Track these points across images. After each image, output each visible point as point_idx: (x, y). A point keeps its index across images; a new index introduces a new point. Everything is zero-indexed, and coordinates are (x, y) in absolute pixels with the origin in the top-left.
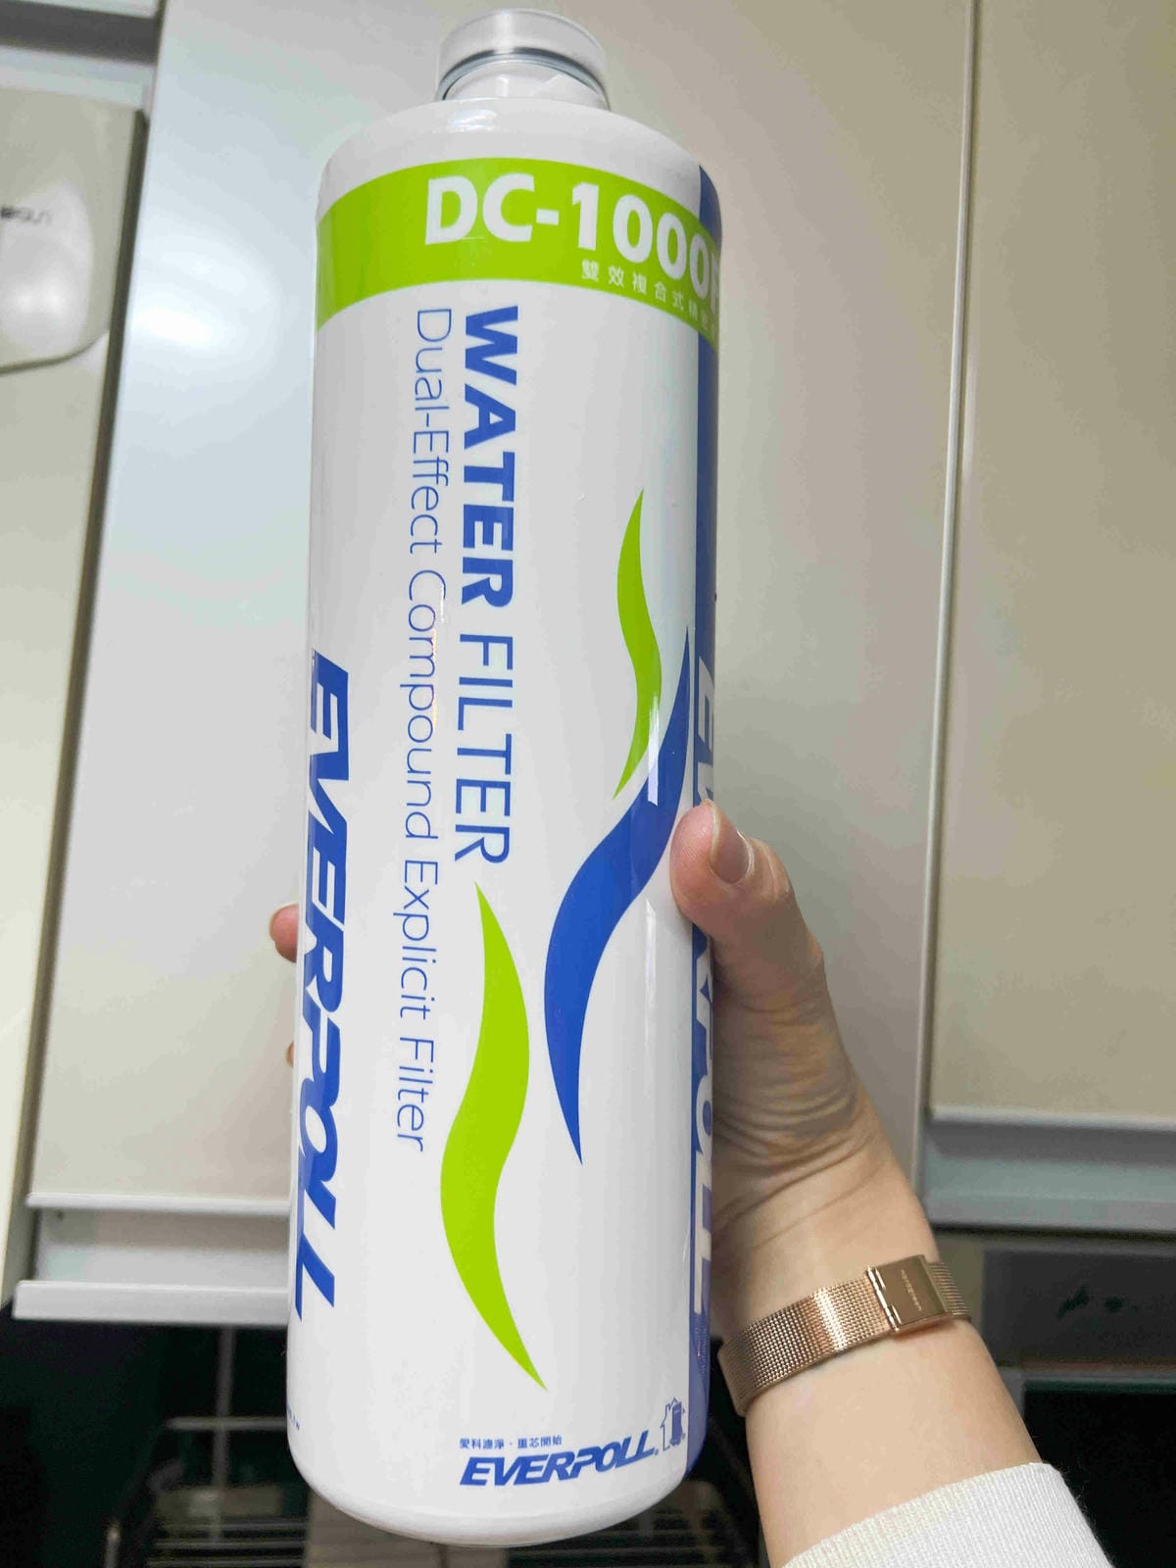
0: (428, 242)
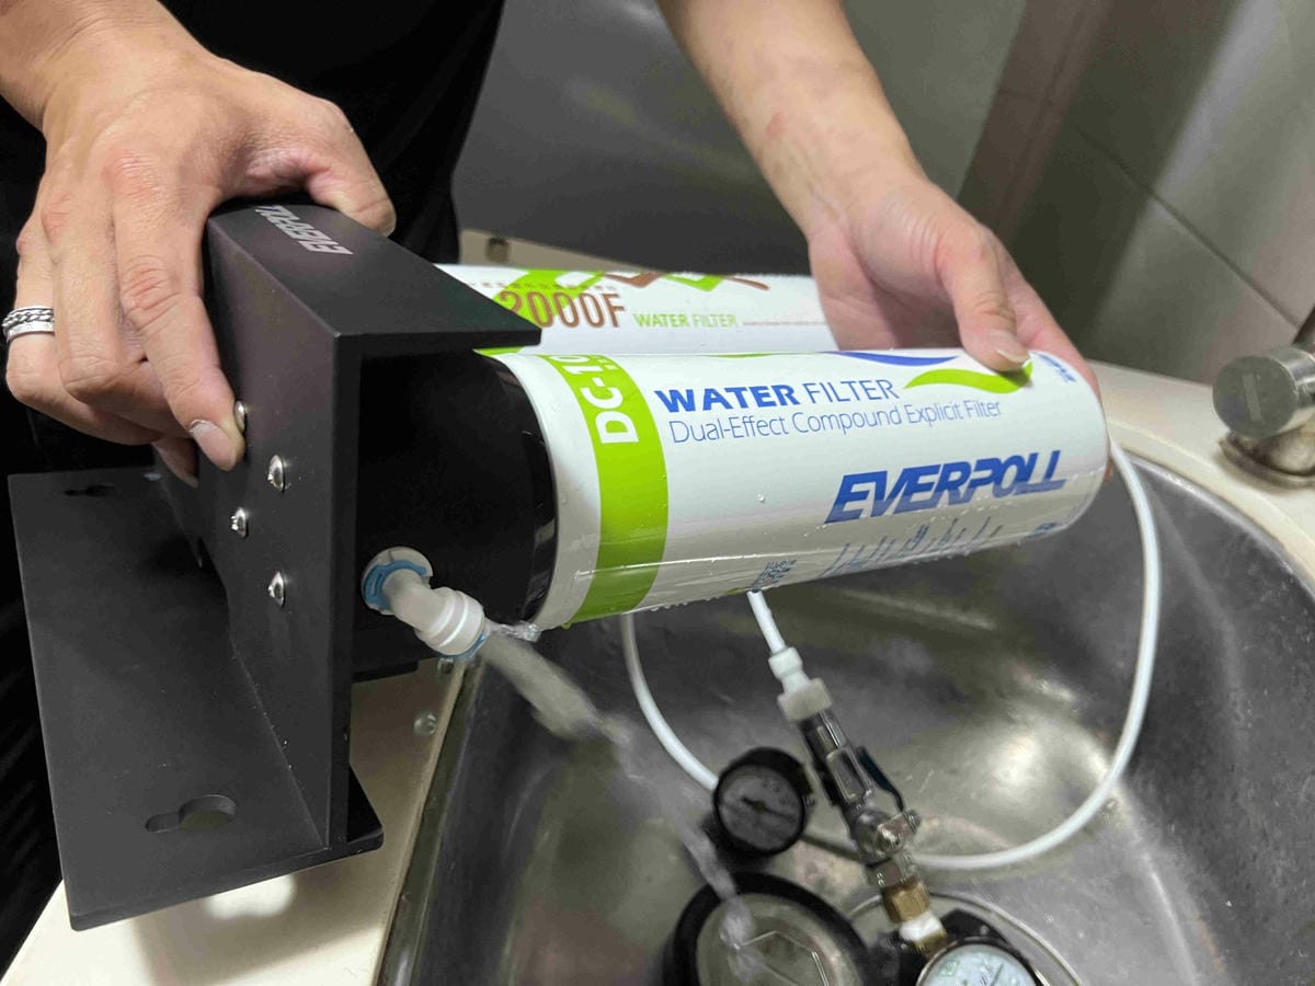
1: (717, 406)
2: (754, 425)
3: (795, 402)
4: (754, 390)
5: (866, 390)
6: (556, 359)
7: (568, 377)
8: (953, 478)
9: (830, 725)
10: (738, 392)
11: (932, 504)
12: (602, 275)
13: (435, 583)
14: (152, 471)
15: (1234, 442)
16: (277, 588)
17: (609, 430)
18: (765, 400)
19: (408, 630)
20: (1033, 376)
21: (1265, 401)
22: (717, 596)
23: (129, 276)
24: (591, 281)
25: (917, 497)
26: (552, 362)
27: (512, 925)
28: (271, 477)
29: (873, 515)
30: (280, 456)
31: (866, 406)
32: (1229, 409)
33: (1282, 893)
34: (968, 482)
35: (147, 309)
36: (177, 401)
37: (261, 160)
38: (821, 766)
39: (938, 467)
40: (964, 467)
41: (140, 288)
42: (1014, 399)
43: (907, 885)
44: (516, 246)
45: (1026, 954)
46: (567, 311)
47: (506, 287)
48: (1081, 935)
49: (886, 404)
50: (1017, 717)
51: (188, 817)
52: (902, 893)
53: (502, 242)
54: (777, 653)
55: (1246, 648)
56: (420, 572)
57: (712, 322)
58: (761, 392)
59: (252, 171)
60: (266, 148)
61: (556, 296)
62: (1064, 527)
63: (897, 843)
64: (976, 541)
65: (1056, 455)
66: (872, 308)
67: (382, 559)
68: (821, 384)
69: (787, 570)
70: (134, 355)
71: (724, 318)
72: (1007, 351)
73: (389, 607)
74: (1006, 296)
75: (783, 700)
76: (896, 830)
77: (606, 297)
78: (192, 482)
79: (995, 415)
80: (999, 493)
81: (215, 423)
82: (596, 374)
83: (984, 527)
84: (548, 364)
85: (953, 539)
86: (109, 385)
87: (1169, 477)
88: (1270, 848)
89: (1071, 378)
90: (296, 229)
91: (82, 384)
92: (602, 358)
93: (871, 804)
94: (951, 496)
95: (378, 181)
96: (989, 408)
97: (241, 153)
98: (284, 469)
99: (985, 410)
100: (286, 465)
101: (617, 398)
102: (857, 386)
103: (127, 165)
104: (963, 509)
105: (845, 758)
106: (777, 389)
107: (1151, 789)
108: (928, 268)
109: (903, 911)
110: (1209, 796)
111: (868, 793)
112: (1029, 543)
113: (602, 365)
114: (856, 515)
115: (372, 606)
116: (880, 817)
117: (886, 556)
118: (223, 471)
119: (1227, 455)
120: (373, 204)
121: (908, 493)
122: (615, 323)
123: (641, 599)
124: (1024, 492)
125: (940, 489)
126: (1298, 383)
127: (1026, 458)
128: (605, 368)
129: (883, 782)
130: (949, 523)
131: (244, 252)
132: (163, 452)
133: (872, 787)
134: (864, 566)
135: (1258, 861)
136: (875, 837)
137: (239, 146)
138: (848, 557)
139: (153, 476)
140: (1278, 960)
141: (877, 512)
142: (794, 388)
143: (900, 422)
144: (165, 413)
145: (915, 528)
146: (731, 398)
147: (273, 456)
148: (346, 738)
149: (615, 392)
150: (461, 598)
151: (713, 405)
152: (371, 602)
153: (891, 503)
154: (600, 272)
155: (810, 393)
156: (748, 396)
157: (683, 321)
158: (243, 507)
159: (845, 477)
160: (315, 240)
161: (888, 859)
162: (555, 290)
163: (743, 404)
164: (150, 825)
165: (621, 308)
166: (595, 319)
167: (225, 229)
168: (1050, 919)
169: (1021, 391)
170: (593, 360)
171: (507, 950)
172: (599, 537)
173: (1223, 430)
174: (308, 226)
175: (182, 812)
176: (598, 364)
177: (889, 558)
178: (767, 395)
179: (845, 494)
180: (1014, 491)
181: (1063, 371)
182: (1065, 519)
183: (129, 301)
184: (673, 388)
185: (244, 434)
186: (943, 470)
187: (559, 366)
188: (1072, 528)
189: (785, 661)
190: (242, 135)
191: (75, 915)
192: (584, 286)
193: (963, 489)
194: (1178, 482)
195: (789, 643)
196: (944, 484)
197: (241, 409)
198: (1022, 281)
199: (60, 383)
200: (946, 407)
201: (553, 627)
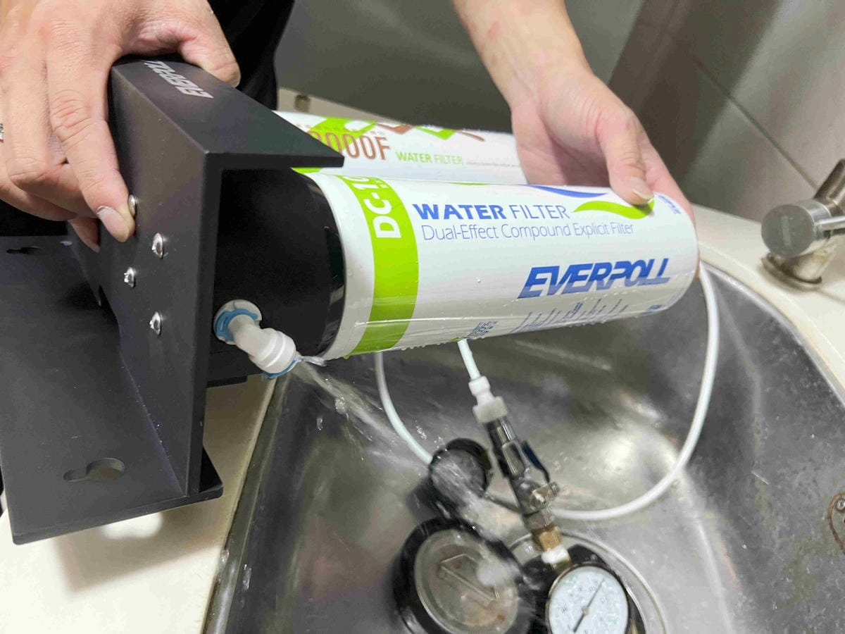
0: (400, 237)
1: (453, 217)
2: (477, 231)
3: (504, 217)
4: (478, 208)
5: (549, 211)
6: (346, 178)
7: (356, 191)
8: (600, 273)
9: (505, 427)
10: (467, 208)
11: (585, 289)
12: (374, 124)
13: (263, 325)
14: (66, 240)
15: (771, 259)
16: (156, 323)
17: (382, 229)
18: (484, 214)
19: (244, 356)
20: (655, 209)
21: (794, 233)
22: (445, 342)
23: (57, 103)
24: (368, 128)
25: (577, 284)
26: (344, 180)
27: (298, 545)
28: (154, 248)
29: (548, 294)
30: (160, 233)
31: (548, 222)
32: (771, 237)
33: (778, 542)
34: (609, 276)
35: (70, 126)
36: (90, 192)
37: (149, 28)
38: (498, 451)
39: (591, 265)
40: (608, 266)
41: (65, 112)
42: (642, 223)
43: (549, 528)
44: (315, 101)
45: (618, 573)
46: (352, 146)
47: (311, 128)
48: (652, 562)
49: (561, 222)
50: (619, 425)
51: (92, 472)
52: (545, 534)
53: (305, 98)
54: (474, 380)
55: (768, 390)
56: (254, 317)
57: (447, 161)
58: (482, 209)
59: (142, 36)
60: (153, 20)
61: (344, 136)
62: (665, 308)
63: (545, 502)
64: (612, 314)
65: (665, 261)
66: (552, 158)
67: (228, 307)
68: (521, 206)
69: (491, 328)
70: (61, 158)
71: (455, 158)
72: (640, 192)
73: (232, 339)
74: (640, 155)
75: (476, 409)
76: (543, 493)
77: (378, 139)
78: (96, 248)
79: (629, 233)
80: (628, 284)
81: (115, 209)
82: (373, 190)
83: (616, 306)
84: (341, 181)
85: (597, 312)
86: (41, 178)
87: (728, 280)
88: (773, 514)
89: (678, 212)
90: (174, 78)
91: (22, 177)
92: (378, 179)
93: (528, 477)
94: (598, 284)
95: (229, 49)
96: (626, 229)
97: (135, 24)
98: (163, 243)
99: (624, 229)
100: (165, 240)
101: (388, 208)
102: (543, 209)
103: (57, 26)
104: (604, 293)
105: (513, 448)
106: (492, 207)
107: (701, 474)
108: (591, 135)
109: (545, 545)
110: (737, 480)
111: (527, 470)
112: (643, 317)
113: (378, 185)
114: (537, 294)
115: (221, 338)
116: (533, 486)
117: (555, 320)
118: (119, 242)
119: (766, 267)
120: (226, 65)
121: (572, 281)
122: (383, 157)
123: (397, 342)
124: (644, 284)
125: (592, 279)
126: (816, 224)
127: (647, 263)
128: (380, 187)
129: (537, 464)
130: (595, 301)
131: (138, 92)
132: (75, 226)
133: (529, 466)
134: (540, 327)
135: (765, 521)
136: (531, 498)
137: (134, 18)
138: (529, 322)
139: (67, 243)
140: (773, 583)
141: (551, 293)
142: (503, 208)
143: (570, 234)
144: (80, 200)
145: (575, 303)
146: (462, 212)
147: (156, 233)
148: (201, 425)
149: (386, 202)
150: (280, 335)
151: (451, 216)
152: (220, 335)
153: (560, 286)
154: (374, 122)
155: (513, 211)
156: (473, 211)
157: (428, 159)
158: (133, 267)
159: (533, 269)
160: (187, 87)
161: (537, 512)
162: (343, 133)
163: (470, 217)
164: (67, 476)
165: (388, 147)
166: (370, 154)
167: (123, 74)
168: (634, 552)
169: (647, 218)
170: (371, 181)
171: (294, 560)
172: (372, 299)
173: (764, 250)
174: (182, 77)
175: (89, 468)
176: (375, 184)
177: (556, 322)
178: (486, 211)
179: (532, 280)
180: (638, 283)
181: (673, 206)
182: (666, 303)
183: (56, 121)
184: (426, 203)
185: (135, 217)
186: (595, 268)
187: (349, 183)
188: (671, 308)
189: (479, 385)
190: (136, 10)
191: (15, 534)
192: (364, 131)
193: (606, 280)
194: (734, 283)
195: (482, 374)
196: (595, 277)
197: (133, 200)
198: (650, 146)
199: (7, 176)
200: (599, 226)
201: (338, 358)
